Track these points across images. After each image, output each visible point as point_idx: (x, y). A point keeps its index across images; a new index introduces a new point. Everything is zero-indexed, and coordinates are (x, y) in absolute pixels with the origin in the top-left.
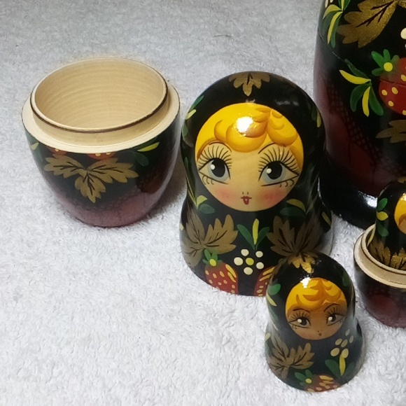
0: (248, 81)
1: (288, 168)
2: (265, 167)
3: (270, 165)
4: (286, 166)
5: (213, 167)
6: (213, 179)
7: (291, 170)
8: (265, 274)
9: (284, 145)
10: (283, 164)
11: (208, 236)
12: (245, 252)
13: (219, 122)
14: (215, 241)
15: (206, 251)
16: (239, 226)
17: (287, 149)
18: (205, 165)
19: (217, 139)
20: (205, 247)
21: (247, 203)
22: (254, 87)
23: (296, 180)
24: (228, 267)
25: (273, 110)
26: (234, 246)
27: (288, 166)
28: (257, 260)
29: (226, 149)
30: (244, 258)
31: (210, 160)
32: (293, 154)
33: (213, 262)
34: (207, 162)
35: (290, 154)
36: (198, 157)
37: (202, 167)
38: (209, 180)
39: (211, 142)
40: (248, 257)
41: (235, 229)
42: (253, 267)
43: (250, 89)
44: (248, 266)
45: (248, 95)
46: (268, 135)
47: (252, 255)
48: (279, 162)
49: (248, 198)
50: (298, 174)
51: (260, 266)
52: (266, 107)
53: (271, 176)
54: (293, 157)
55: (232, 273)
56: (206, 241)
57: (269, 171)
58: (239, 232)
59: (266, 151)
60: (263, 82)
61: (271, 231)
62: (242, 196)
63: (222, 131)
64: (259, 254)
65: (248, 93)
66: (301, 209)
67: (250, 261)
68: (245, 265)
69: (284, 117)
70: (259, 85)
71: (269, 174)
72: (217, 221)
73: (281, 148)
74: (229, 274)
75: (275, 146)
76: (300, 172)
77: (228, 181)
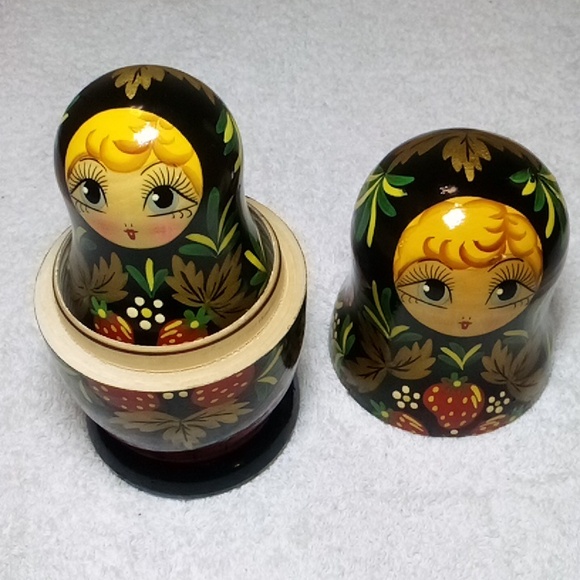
0: (135, 78)
1: (182, 195)
2: (150, 193)
3: (156, 190)
4: (178, 192)
5: (86, 190)
6: (86, 206)
7: (186, 197)
8: (166, 329)
9: (175, 166)
10: (174, 189)
11: (94, 280)
12: (140, 301)
13: (92, 132)
14: (102, 285)
15: (93, 299)
16: (128, 267)
17: (178, 170)
18: (76, 187)
19: (90, 154)
20: (91, 293)
21: (133, 238)
22: (140, 87)
23: (194, 210)
24: (120, 319)
25: (161, 119)
26: (126, 293)
27: (182, 191)
28: (156, 311)
29: (100, 168)
30: (139, 309)
31: (82, 181)
32: (188, 176)
33: (102, 313)
34: (79, 184)
35: (183, 176)
36: (69, 177)
37: (74, 190)
38: (84, 207)
39: (82, 158)
40: (143, 306)
41: (125, 271)
42: (152, 320)
43: (135, 90)
44: (145, 319)
45: (131, 98)
46: (152, 151)
47: (149, 304)
48: (169, 186)
49: (134, 232)
50: (197, 203)
51: (160, 318)
52: (152, 115)
53: (159, 203)
54: (187, 181)
55: (125, 327)
56: (93, 286)
57: (156, 197)
58: (129, 275)
59: (150, 171)
60: (153, 81)
61: (171, 274)
62: (126, 228)
63: (96, 145)
64: (158, 304)
65: (131, 95)
66: (210, 248)
67: (147, 313)
68: (140, 317)
69: (175, 128)
70: (146, 85)
71: (156, 202)
72: (102, 261)
73: (171, 169)
74: (122, 328)
75: (163, 166)
76: (199, 200)
77: (104, 208)
